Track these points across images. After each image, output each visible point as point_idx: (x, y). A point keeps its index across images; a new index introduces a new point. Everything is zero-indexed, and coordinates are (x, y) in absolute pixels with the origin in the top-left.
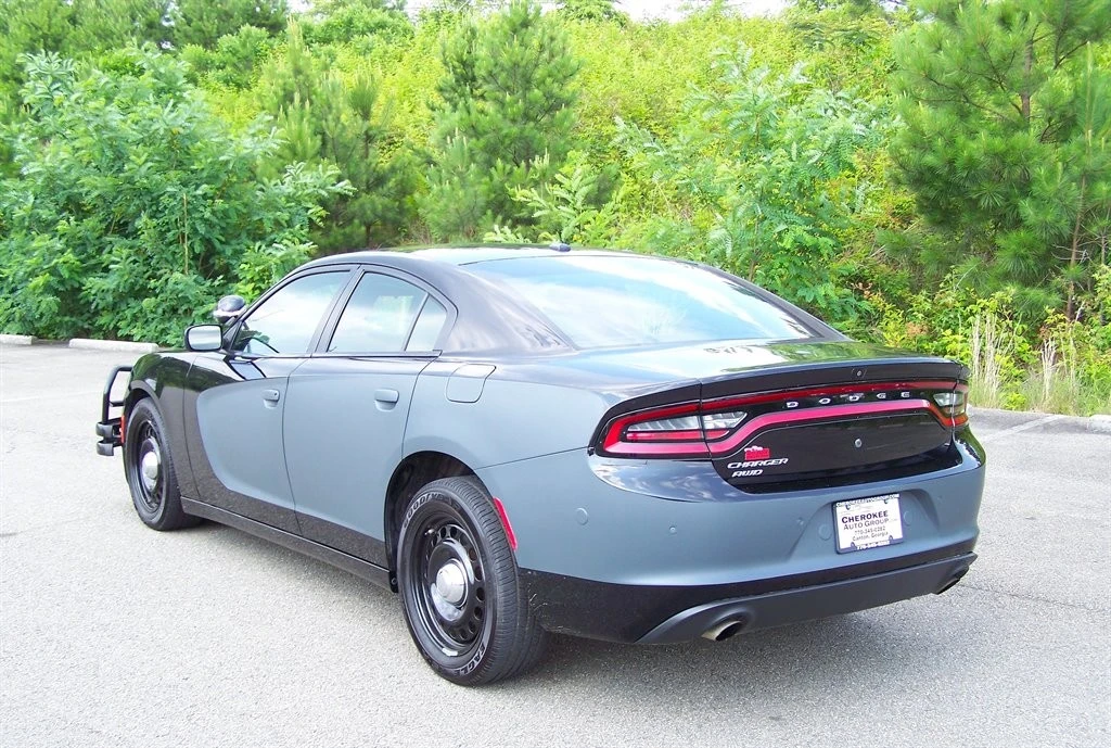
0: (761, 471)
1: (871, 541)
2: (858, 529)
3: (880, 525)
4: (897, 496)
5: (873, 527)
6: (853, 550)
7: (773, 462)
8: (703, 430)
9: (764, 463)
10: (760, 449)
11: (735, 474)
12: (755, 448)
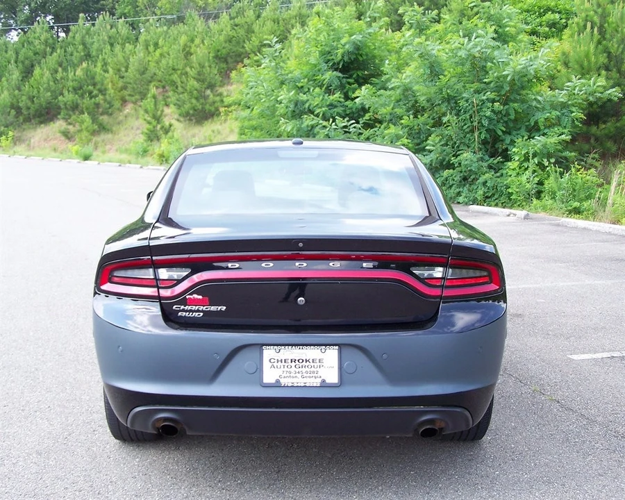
0: (202, 314)
1: (300, 381)
2: (286, 369)
3: (313, 369)
4: (337, 347)
5: (304, 370)
6: (277, 385)
7: (213, 308)
8: (156, 279)
9: (204, 308)
10: (200, 297)
11: (180, 314)
12: (196, 296)
